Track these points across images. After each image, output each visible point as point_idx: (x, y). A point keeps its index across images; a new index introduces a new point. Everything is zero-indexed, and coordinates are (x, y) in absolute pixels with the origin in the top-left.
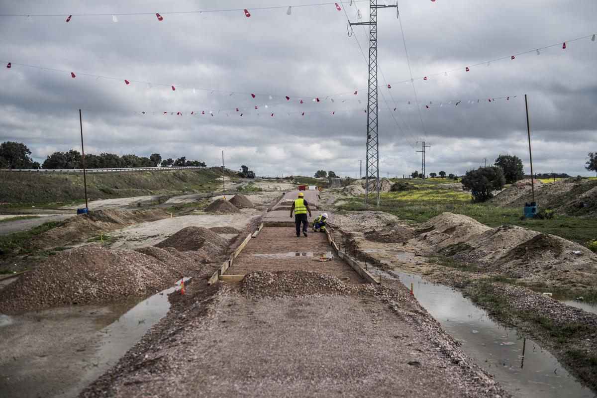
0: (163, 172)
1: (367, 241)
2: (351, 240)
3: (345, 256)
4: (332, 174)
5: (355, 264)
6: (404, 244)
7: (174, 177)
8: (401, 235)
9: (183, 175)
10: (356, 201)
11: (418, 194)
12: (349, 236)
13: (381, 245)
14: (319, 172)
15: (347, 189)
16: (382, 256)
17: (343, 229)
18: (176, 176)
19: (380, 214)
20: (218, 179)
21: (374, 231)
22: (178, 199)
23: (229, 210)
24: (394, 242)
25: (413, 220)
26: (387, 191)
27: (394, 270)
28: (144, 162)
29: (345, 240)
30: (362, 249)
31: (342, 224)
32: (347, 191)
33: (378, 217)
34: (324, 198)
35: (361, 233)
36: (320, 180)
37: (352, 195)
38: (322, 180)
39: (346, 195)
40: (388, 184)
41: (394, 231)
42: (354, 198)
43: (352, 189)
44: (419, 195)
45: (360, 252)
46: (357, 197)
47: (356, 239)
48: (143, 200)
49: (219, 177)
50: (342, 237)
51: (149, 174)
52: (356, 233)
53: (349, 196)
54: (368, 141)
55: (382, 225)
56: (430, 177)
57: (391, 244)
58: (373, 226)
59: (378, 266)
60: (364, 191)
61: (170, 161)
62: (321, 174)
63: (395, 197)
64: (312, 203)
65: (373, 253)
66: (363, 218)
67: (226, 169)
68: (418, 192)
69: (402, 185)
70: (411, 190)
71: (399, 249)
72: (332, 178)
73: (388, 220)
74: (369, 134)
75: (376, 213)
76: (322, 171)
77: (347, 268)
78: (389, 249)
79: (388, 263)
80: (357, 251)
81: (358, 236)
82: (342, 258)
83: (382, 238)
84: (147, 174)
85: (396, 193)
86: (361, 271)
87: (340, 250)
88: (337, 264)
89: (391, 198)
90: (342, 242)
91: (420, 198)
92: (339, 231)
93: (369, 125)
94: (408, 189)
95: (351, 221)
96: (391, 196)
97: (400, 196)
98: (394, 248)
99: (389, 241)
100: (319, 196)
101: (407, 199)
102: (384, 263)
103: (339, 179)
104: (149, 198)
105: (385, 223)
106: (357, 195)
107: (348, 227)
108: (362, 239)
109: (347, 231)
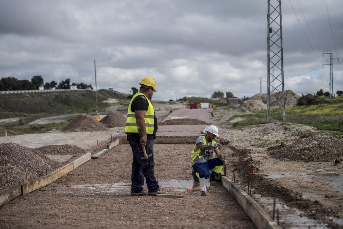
0: (44, 95)
1: (272, 160)
2: (245, 159)
3: (232, 186)
4: (229, 95)
5: (249, 203)
6: (337, 162)
7: (56, 100)
8: (329, 148)
9: (66, 97)
10: (255, 117)
11: (330, 107)
12: (244, 152)
13: (296, 165)
14: (215, 93)
15: (245, 104)
16: (303, 184)
17: (235, 145)
18: (58, 99)
19: (289, 125)
20: (104, 102)
21: (282, 145)
22: (46, 119)
23: (92, 127)
24: (318, 160)
26: (293, 106)
27: (338, 217)
28: (24, 85)
29: (237, 159)
30: (265, 173)
31: (235, 139)
32: (245, 106)
33: (286, 129)
34: (217, 115)
35: (261, 149)
36: (217, 101)
37: (250, 110)
38: (219, 101)
39: (243, 111)
40: (293, 97)
41: (316, 142)
42: (253, 114)
43: (251, 104)
44: (331, 109)
45: (261, 179)
46: (257, 113)
47: (255, 157)
49: (106, 99)
50: (233, 155)
51: (28, 97)
52: (255, 149)
53: (248, 112)
54: (269, 35)
55: (293, 138)
56: (336, 95)
57: (313, 163)
58: (279, 139)
59: (300, 207)
60: (265, 107)
61: (53, 84)
62: (218, 94)
63: (303, 112)
64: (203, 120)
65: (285, 178)
66: (265, 130)
67: (115, 92)
68: (329, 106)
69: (310, 98)
70: (321, 104)
71: (329, 171)
72: (230, 99)
73: (301, 132)
74: (270, 26)
75: (283, 124)
76: (219, 92)
77: (234, 212)
78: (312, 172)
79: (321, 199)
80: (256, 177)
81: (257, 152)
82: (228, 190)
83: (298, 154)
84: (26, 97)
85: (304, 107)
86: (264, 225)
87: (225, 175)
88: (213, 202)
89: (298, 113)
90: (232, 162)
91: (333, 112)
92: (229, 147)
93: (269, 15)
94: (317, 103)
95: (248, 134)
96: (298, 110)
97: (309, 110)
98: (320, 170)
99: (309, 159)
100: (212, 114)
101: (318, 113)
102: (313, 200)
103: (237, 99)
104: (15, 120)
105: (297, 135)
106: (256, 111)
107: (243, 142)
108: (264, 157)
109: (240, 147)
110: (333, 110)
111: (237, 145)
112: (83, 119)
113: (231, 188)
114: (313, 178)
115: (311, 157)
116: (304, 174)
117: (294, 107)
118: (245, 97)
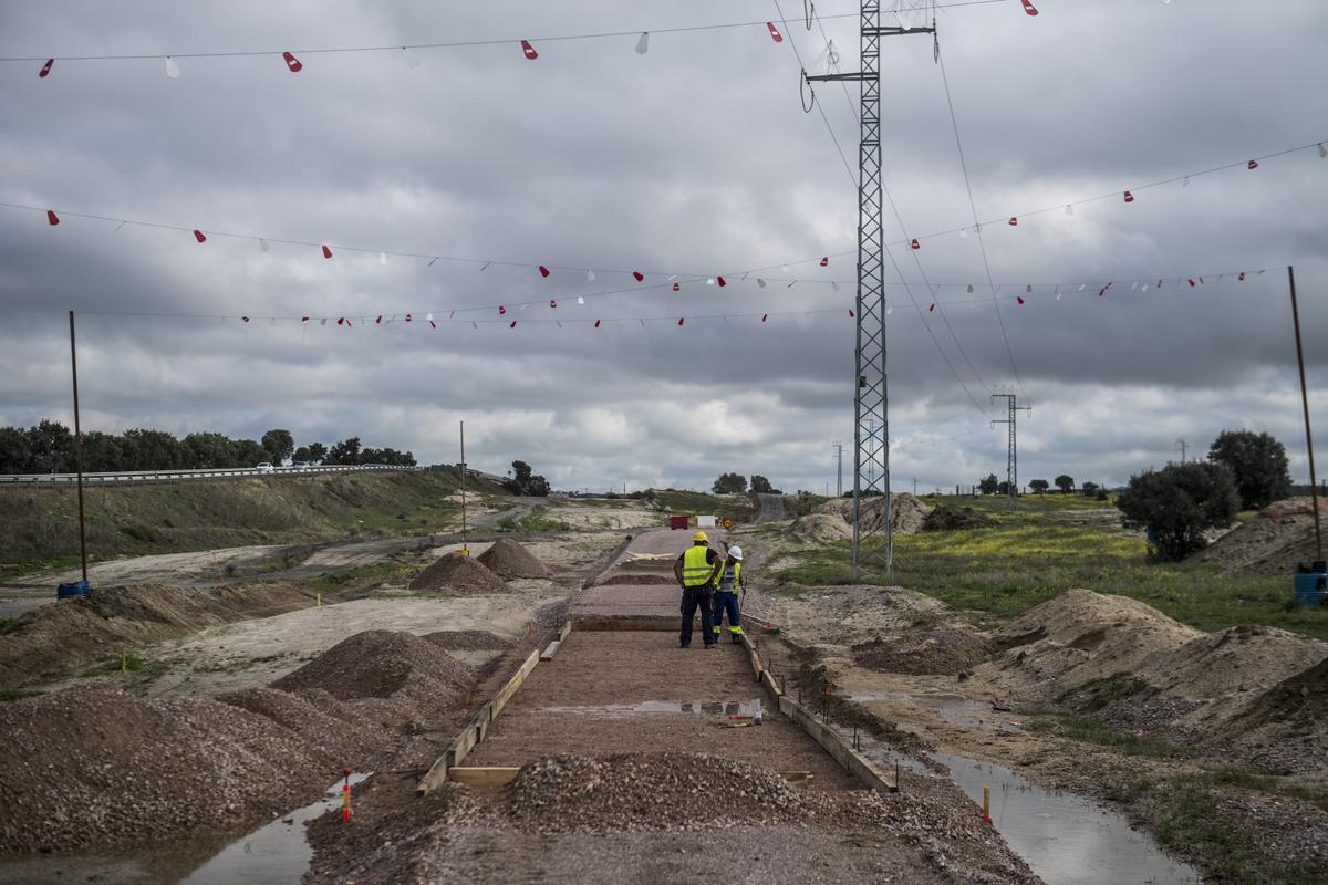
0: (298, 481)
1: (859, 669)
2: (813, 667)
3: (799, 710)
4: (761, 484)
5: (825, 733)
6: (962, 677)
7: (327, 493)
8: (954, 652)
9: (353, 488)
10: (826, 557)
11: (997, 537)
12: (811, 654)
13: (898, 680)
14: (724, 478)
15: (803, 524)
16: (901, 711)
17: (791, 635)
18: (333, 491)
19: (895, 593)
20: (448, 498)
21: (878, 642)
22: (339, 553)
23: (477, 584)
24: (934, 671)
25: (987, 609)
26: (913, 531)
27: (934, 752)
28: (245, 454)
29: (797, 666)
30: (846, 693)
31: (790, 622)
32: (804, 530)
33: (888, 603)
35: (840, 648)
36: (729, 501)
37: (815, 540)
38: (734, 501)
39: (799, 541)
40: (914, 511)
41: (932, 641)
42: (820, 549)
43: (816, 526)
44: (1000, 542)
45: (840, 701)
46: (831, 548)
47: (829, 663)
48: (240, 557)
49: (451, 493)
50: (791, 658)
51: (259, 486)
52: (829, 647)
53: (809, 545)
54: (858, 392)
55: (901, 624)
56: (1030, 490)
57: (926, 677)
58: (875, 627)
59: (890, 740)
60: (849, 531)
61: (315, 452)
62: (730, 482)
63: (936, 548)
65: (876, 702)
66: (847, 605)
67: (471, 472)
68: (997, 534)
69: (954, 514)
70: (978, 527)
71: (948, 691)
72: (762, 496)
73: (917, 612)
74: (862, 374)
75: (884, 592)
76: (733, 475)
77: (806, 745)
78: (920, 692)
79: (919, 731)
80: (832, 698)
81: (834, 654)
82: (791, 716)
83: (902, 661)
84: (254, 485)
85: (939, 537)
86: (844, 755)
87: (783, 694)
88: (776, 733)
89: (924, 550)
90: (790, 671)
91: (1004, 549)
92: (781, 641)
93: (860, 351)
94: (970, 525)
95: (815, 612)
96: (924, 544)
97: (949, 544)
98: (933, 689)
99: (920, 670)
100: (725, 544)
101: (970, 551)
102: (908, 732)
103: (779, 496)
104: (258, 551)
105: (908, 619)
106: (829, 541)
107: (807, 630)
108: (845, 665)
109: (802, 641)
110: (1005, 545)
111: (796, 636)
112: (458, 565)
113: (796, 714)
114: (917, 703)
115: (923, 666)
116: (906, 696)
117: (916, 533)
118: (799, 492)
